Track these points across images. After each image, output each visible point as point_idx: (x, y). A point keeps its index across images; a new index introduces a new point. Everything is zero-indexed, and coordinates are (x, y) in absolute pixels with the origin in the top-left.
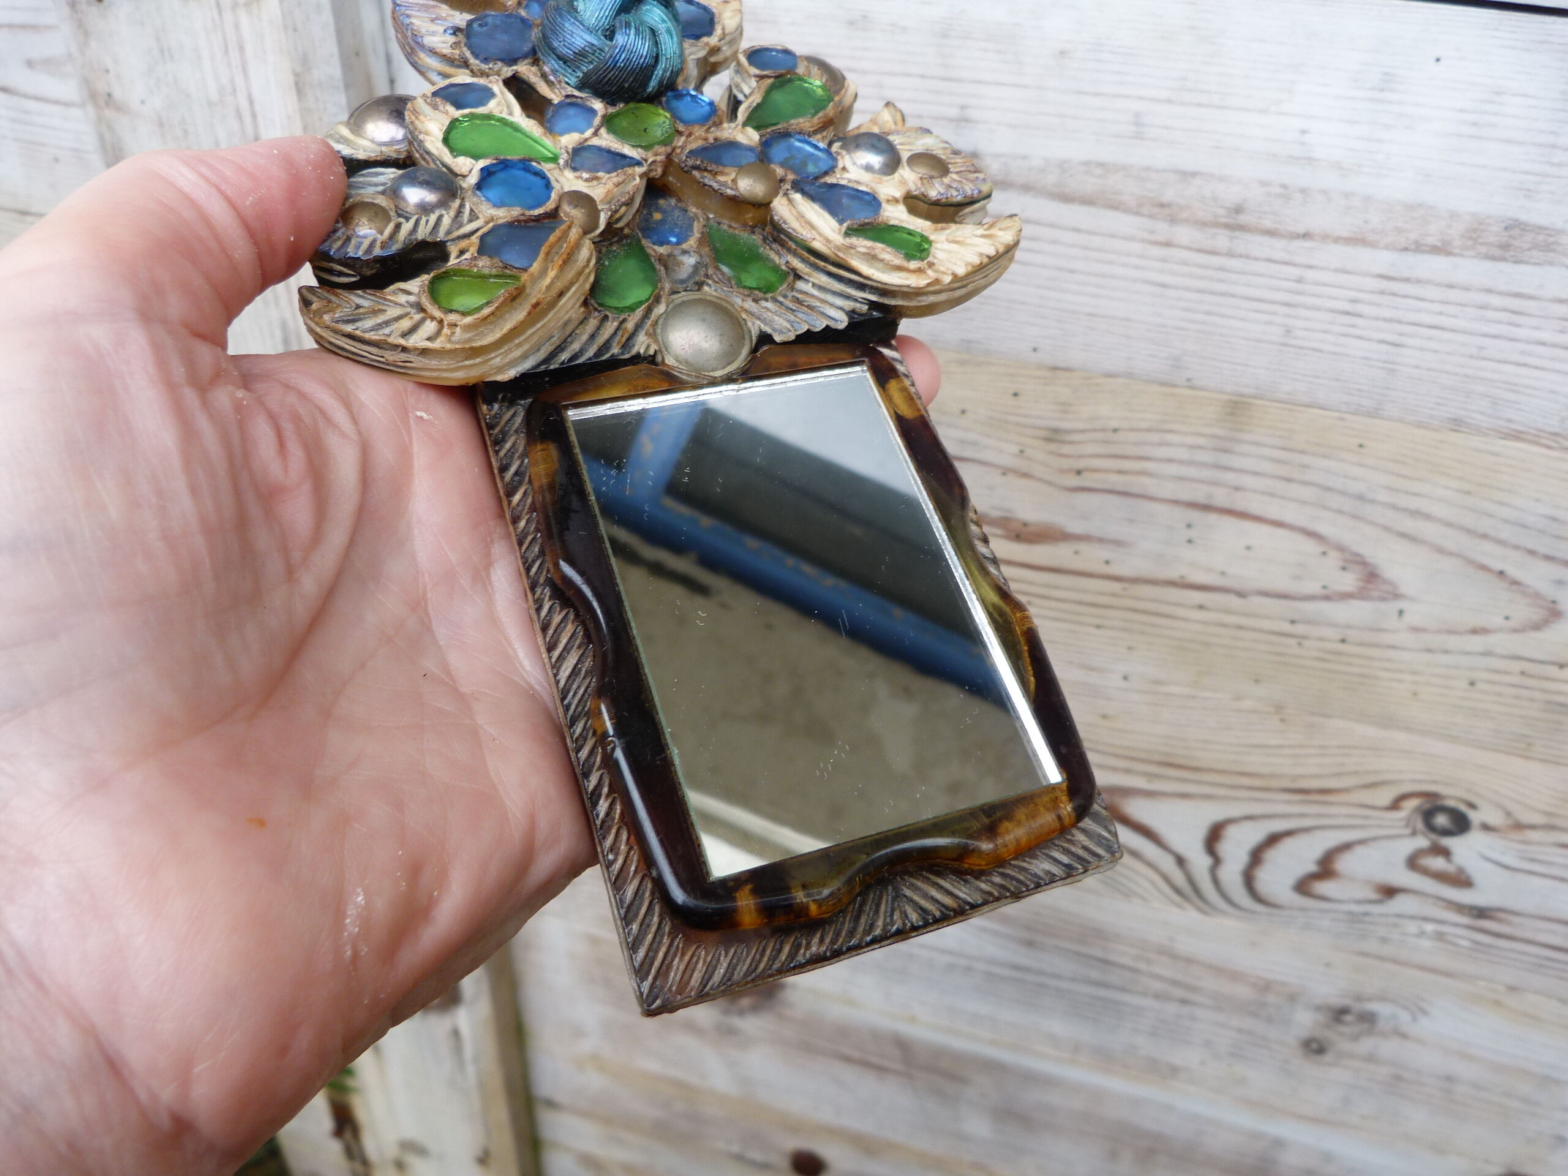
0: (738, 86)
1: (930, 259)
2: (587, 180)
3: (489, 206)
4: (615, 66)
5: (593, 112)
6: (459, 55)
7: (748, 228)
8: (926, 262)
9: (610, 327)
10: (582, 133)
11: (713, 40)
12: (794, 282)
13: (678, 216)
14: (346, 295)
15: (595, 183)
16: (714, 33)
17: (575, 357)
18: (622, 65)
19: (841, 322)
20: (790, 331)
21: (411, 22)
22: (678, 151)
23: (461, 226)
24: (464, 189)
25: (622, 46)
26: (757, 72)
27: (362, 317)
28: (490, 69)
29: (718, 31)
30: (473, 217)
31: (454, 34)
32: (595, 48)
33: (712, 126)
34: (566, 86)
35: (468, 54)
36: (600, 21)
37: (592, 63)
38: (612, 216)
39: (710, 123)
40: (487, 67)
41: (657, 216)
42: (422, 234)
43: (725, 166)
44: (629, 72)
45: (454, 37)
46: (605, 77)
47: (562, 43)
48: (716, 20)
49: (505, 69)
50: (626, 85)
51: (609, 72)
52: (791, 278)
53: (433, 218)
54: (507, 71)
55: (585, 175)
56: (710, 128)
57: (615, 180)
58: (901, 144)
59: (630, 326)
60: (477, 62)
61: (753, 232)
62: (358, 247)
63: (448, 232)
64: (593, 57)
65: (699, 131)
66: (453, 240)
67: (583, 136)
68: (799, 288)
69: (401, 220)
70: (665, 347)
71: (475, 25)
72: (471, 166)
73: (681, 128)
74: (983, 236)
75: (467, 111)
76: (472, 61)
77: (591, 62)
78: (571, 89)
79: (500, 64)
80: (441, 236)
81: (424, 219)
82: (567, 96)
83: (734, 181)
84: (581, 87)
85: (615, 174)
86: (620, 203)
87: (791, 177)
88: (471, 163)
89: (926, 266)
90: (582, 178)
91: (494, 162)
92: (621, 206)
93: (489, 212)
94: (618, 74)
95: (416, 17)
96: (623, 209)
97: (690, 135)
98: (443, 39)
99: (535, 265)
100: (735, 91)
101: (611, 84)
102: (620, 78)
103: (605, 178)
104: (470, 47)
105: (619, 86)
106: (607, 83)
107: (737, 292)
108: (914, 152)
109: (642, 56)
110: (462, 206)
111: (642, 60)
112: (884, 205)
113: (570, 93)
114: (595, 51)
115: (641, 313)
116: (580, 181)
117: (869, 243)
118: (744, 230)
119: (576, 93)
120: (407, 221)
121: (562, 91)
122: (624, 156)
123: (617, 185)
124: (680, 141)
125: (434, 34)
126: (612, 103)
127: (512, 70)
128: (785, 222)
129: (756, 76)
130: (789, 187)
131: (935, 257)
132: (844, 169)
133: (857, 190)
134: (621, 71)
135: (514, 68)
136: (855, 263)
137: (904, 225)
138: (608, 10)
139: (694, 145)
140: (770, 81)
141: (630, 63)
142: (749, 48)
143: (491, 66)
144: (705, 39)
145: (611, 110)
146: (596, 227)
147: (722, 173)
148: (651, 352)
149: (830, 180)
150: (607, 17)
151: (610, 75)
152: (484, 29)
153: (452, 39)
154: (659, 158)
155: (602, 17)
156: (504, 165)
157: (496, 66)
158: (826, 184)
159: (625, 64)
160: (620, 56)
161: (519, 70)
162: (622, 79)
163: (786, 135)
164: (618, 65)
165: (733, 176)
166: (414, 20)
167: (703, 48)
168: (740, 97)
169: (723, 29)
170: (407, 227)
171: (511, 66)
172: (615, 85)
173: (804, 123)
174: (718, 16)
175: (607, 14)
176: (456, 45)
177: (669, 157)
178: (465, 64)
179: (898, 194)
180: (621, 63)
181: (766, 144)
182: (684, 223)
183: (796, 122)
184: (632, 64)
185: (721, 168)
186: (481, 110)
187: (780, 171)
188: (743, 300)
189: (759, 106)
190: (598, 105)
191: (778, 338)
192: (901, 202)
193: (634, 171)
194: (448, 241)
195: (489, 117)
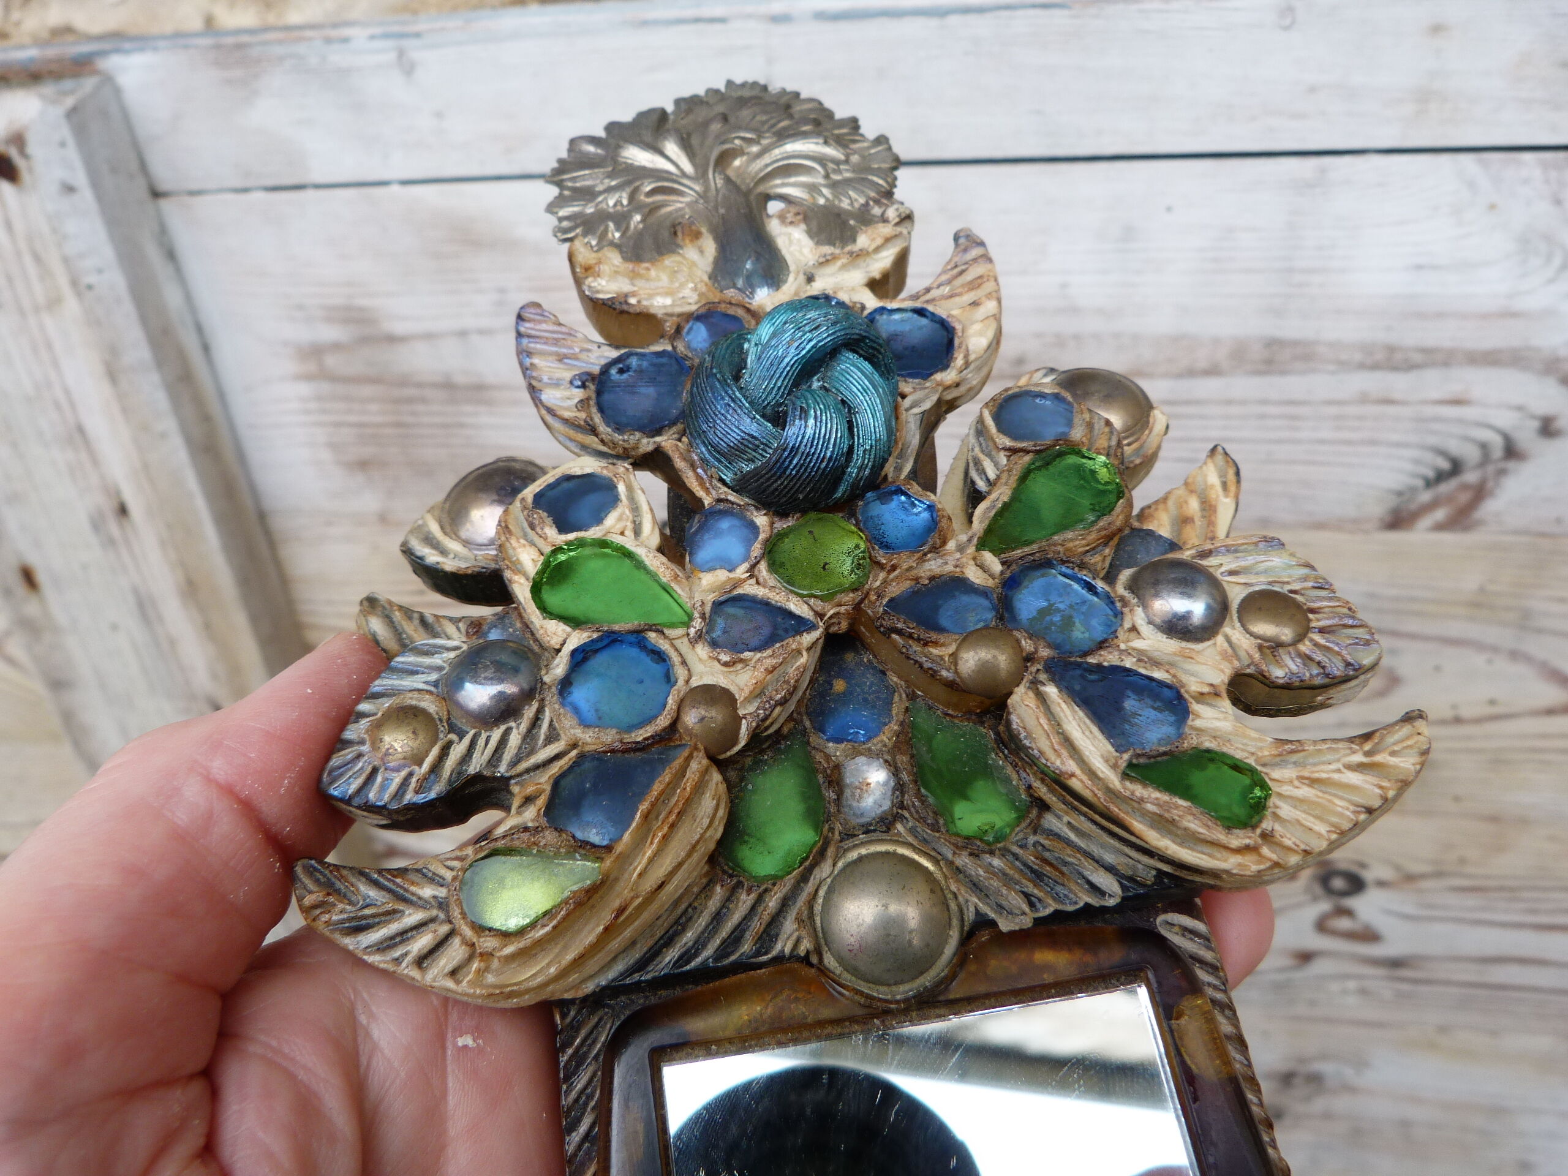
0: (977, 463)
1: (1267, 825)
2: (726, 664)
3: (575, 722)
4: (784, 472)
5: (754, 528)
6: (585, 421)
7: (974, 717)
8: (1258, 831)
9: (745, 900)
10: (731, 570)
11: (948, 376)
12: (1040, 816)
13: (872, 683)
14: (354, 880)
15: (739, 666)
16: (952, 364)
17: (687, 956)
18: (794, 472)
19: (1110, 896)
20: (1024, 913)
21: (531, 364)
22: (873, 597)
23: (532, 752)
24: (545, 684)
25: (793, 447)
26: (1008, 442)
27: (371, 921)
28: (624, 441)
29: (959, 361)
30: (552, 738)
31: (583, 386)
32: (757, 443)
33: (930, 552)
34: (719, 485)
35: (597, 419)
36: (770, 393)
37: (754, 462)
38: (758, 726)
39: (926, 548)
40: (621, 437)
41: (839, 686)
42: (476, 765)
43: (941, 630)
44: (805, 479)
45: (582, 390)
46: (770, 486)
47: (713, 430)
48: (957, 342)
49: (645, 441)
50: (801, 497)
51: (776, 481)
52: (1034, 812)
53: (496, 734)
54: (648, 443)
55: (725, 658)
56: (925, 554)
57: (769, 662)
58: (1232, 573)
59: (772, 903)
60: (609, 430)
61: (982, 723)
62: (383, 788)
63: (514, 763)
64: (754, 454)
65: (906, 561)
66: (520, 775)
67: (732, 575)
68: (1046, 826)
69: (453, 737)
70: (822, 939)
71: (613, 371)
72: (565, 636)
73: (881, 557)
74: (1359, 767)
75: (571, 536)
76: (602, 428)
77: (752, 460)
78: (726, 489)
79: (638, 435)
80: (502, 769)
81: (484, 736)
82: (719, 500)
83: (954, 656)
84: (738, 487)
85: (769, 652)
86: (772, 702)
87: (1045, 653)
88: (563, 630)
89: (1260, 841)
90: (719, 661)
91: (595, 636)
92: (773, 708)
93: (572, 731)
94: (788, 484)
95: (542, 353)
96: (778, 709)
97: (894, 568)
98: (567, 393)
99: (627, 837)
100: (974, 474)
101: (778, 495)
102: (791, 489)
103: (754, 661)
104: (601, 410)
105: (791, 497)
106: (773, 493)
107: (945, 839)
108: (1251, 589)
109: (824, 457)
110: (540, 711)
111: (824, 464)
112: (1195, 707)
113: (723, 496)
114: (758, 446)
115: (793, 881)
116: (716, 663)
117: (1165, 797)
118: (968, 720)
119: (732, 497)
120: (461, 739)
121: (714, 492)
122: (790, 614)
123: (770, 671)
124: (877, 580)
125: (556, 384)
126: (783, 514)
127: (655, 442)
128: (1029, 735)
129: (1005, 449)
130: (1041, 667)
131: (1276, 817)
132: (1134, 629)
133: (1151, 679)
134: (792, 480)
135: (658, 439)
136: (1138, 826)
137: (1226, 749)
138: (782, 378)
139: (895, 590)
140: (1027, 458)
141: (806, 469)
142: (1000, 394)
143: (626, 437)
144: (938, 376)
145: (781, 525)
146: (735, 742)
147: (936, 644)
148: (802, 951)
149: (1109, 658)
150: (779, 388)
151: (776, 485)
152: (625, 376)
153: (578, 394)
154: (843, 609)
155: (773, 388)
156: (610, 640)
157: (631, 437)
158: (1099, 667)
159: (798, 472)
160: (791, 462)
161: (663, 444)
162: (794, 490)
163: (1043, 564)
164: (788, 472)
165: (952, 648)
166: (536, 361)
167: (934, 390)
168: (981, 485)
169: (966, 356)
170: (458, 750)
171: (653, 437)
172: (785, 496)
173: (1074, 540)
174: (960, 334)
175: (779, 384)
176: (583, 404)
177: (857, 607)
178: (594, 431)
179: (1220, 676)
180: (792, 470)
181: (1011, 583)
182: (878, 698)
183: (1062, 538)
184: (809, 470)
185: (934, 636)
186: (594, 533)
187: (1027, 645)
188: (954, 853)
189: (1006, 506)
190: (761, 520)
191: (1005, 926)
192: (1224, 695)
193: (800, 643)
194: (511, 778)
195: (603, 544)
